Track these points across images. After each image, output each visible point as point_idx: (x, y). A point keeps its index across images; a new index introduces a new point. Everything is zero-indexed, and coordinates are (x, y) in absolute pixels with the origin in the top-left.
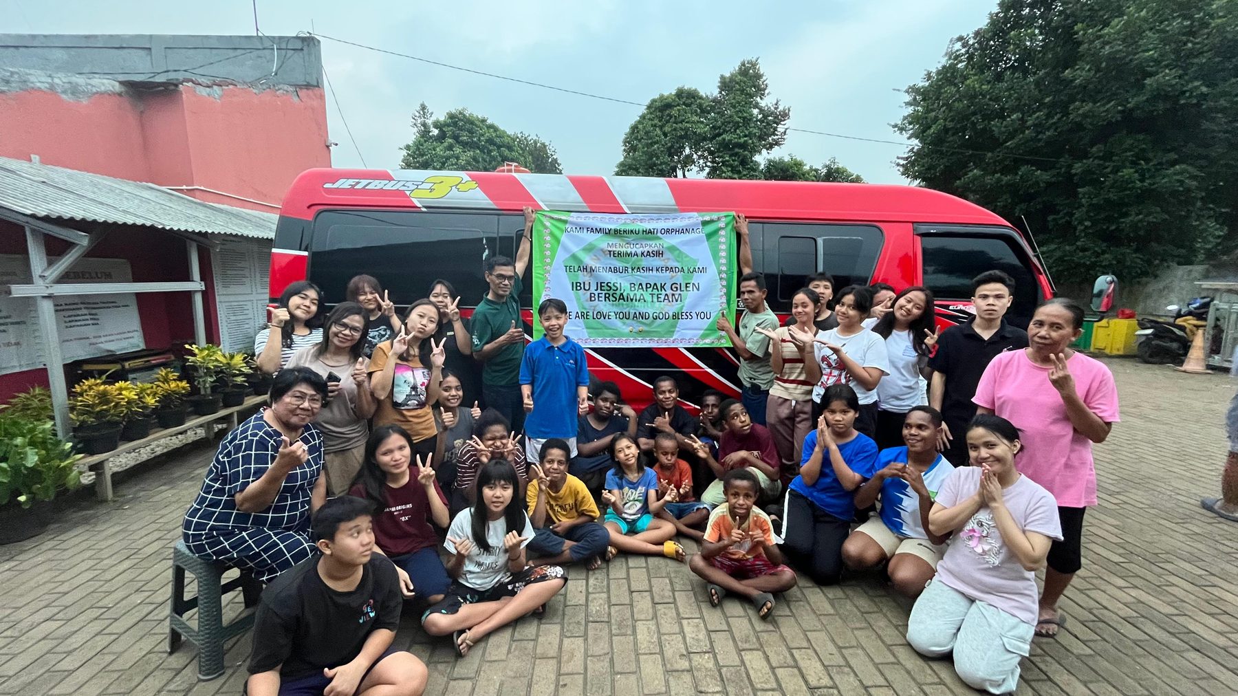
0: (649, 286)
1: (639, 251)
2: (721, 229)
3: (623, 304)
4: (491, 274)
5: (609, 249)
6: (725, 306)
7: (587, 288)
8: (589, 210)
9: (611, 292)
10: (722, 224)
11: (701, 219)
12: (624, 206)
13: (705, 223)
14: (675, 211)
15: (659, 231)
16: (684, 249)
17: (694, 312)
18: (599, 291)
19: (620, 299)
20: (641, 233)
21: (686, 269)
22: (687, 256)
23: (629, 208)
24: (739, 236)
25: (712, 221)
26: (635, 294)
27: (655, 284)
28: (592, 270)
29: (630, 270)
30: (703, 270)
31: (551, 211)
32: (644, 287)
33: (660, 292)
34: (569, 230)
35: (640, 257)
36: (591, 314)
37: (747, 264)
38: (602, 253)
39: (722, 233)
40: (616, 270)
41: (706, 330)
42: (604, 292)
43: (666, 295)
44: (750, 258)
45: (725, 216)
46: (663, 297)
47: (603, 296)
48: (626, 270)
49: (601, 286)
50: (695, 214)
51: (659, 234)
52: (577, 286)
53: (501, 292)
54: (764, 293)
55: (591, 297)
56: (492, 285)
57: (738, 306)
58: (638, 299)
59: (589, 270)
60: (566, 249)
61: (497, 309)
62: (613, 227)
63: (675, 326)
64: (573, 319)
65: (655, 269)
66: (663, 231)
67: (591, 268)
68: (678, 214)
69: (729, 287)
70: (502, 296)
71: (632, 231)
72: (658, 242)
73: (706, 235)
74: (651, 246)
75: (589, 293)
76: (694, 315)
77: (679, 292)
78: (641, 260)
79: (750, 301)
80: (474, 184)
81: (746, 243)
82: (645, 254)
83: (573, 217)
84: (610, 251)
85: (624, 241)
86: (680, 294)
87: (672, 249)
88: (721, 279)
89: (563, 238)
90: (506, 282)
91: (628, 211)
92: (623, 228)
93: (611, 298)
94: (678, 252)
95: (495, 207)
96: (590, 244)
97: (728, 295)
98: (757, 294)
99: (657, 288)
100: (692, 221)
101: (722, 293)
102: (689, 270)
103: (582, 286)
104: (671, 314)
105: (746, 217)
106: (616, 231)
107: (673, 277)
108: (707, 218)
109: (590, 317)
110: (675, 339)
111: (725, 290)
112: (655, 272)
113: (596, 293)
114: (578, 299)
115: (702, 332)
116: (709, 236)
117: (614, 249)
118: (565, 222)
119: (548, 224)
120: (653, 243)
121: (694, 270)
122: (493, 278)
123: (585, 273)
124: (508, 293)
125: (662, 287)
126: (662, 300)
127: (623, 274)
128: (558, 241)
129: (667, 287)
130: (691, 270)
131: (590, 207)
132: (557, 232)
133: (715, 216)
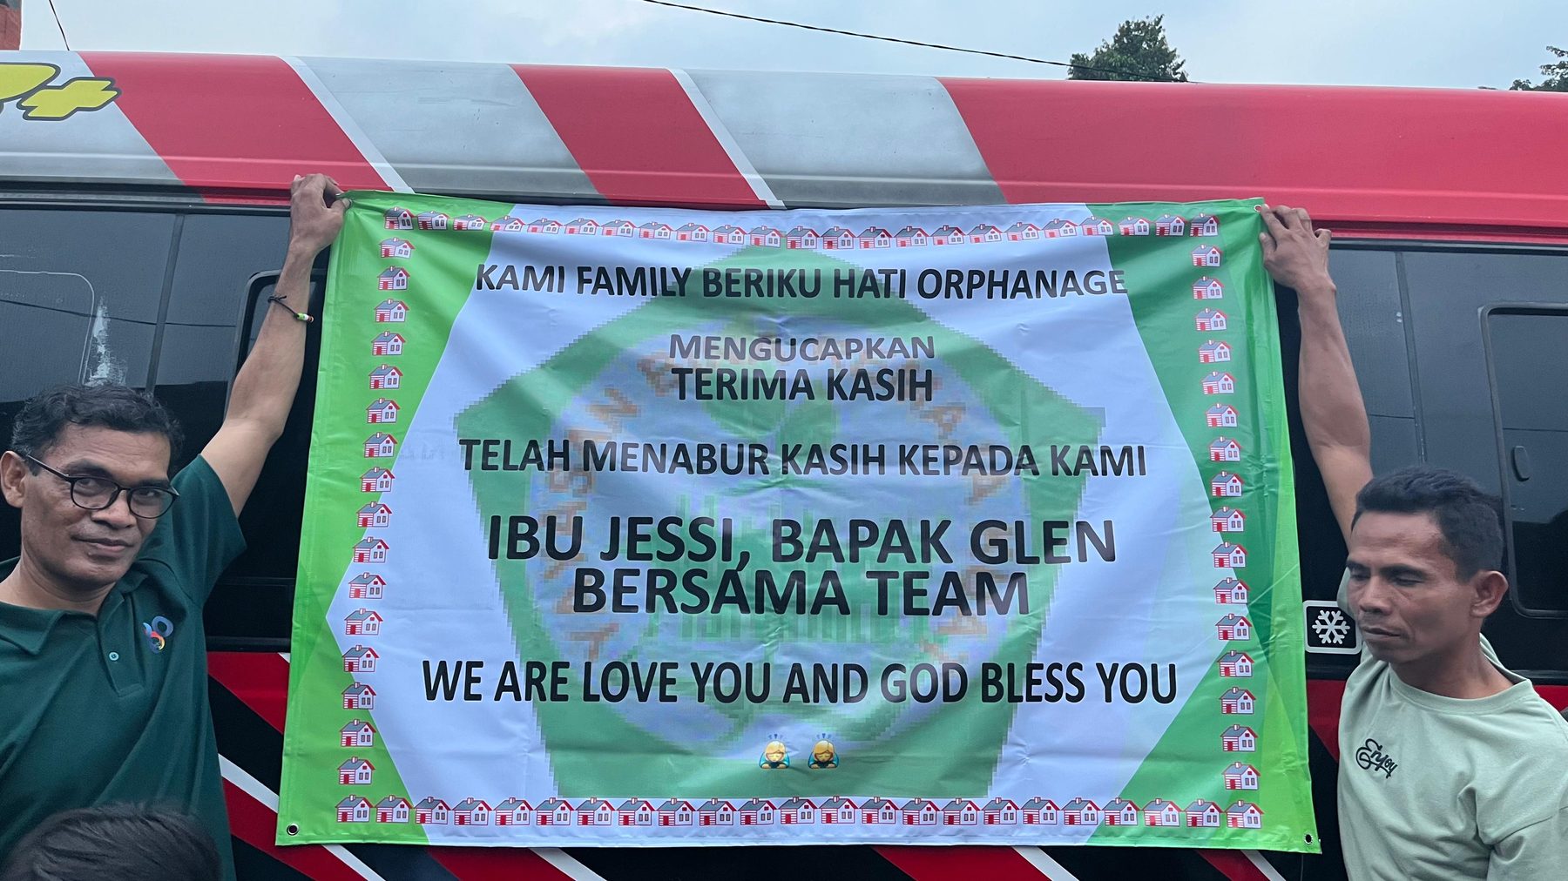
0: (864, 533)
1: (817, 372)
2: (1199, 273)
3: (735, 625)
4: (36, 468)
5: (679, 362)
6: (1246, 636)
7: (563, 543)
8: (591, 192)
9: (681, 566)
10: (1201, 251)
11: (1105, 229)
12: (753, 178)
13: (1123, 248)
14: (984, 196)
15: (912, 281)
16: (1036, 365)
17: (1089, 665)
18: (622, 561)
19: (722, 599)
20: (827, 289)
21: (1042, 454)
22: (1047, 395)
23: (776, 187)
24: (1288, 301)
25: (1157, 239)
26: (799, 576)
27: (896, 525)
28: (593, 459)
29: (774, 460)
30: (1128, 460)
31: (421, 195)
32: (843, 539)
33: (919, 566)
34: (495, 278)
35: (821, 400)
36: (575, 675)
37: (1342, 433)
38: (644, 382)
39: (1210, 290)
40: (706, 460)
41: (1152, 756)
42: (644, 567)
43: (951, 577)
44: (1357, 399)
45: (1219, 220)
46: (933, 587)
47: (640, 582)
48: (755, 458)
49: (634, 538)
50: (1081, 210)
51: (913, 298)
52: (514, 537)
53: (81, 564)
54: (1484, 588)
55: (580, 589)
56: (28, 523)
57: (1314, 639)
58: (810, 597)
59: (576, 457)
60: (474, 361)
61: (24, 653)
62: (697, 262)
63: (996, 737)
64: (488, 699)
65: (892, 454)
66: (930, 286)
67: (589, 445)
68: (999, 210)
69: (1255, 544)
70: (80, 586)
71: (784, 281)
72: (906, 333)
73: (1133, 300)
74: (872, 349)
75: (570, 568)
76: (1092, 682)
77: (1012, 565)
78: (825, 415)
79: (1396, 621)
80: (97, 92)
81: (1326, 326)
82: (847, 388)
83: (522, 224)
84: (682, 372)
85: (750, 325)
86: (1017, 577)
87: (979, 360)
88: (1217, 501)
89: (468, 314)
90: (119, 511)
91: (771, 200)
92: (743, 265)
93: (680, 595)
94: (1003, 373)
95: (171, 178)
96: (590, 340)
97: (1256, 583)
98: (1444, 590)
99: (905, 547)
100: (1064, 238)
101: (1228, 573)
102: (1057, 459)
103: (541, 535)
104: (974, 674)
105: (1317, 224)
106: (710, 277)
107: (979, 493)
108: (1137, 222)
109: (573, 689)
110: (997, 805)
111: (1236, 558)
112: (892, 470)
113: (608, 569)
114: (514, 600)
115: (1131, 767)
116: (1144, 305)
117: (702, 363)
118: (480, 242)
119: (402, 255)
120: (885, 335)
121: (1085, 462)
122: (46, 483)
123: (560, 474)
124: (118, 569)
125: (931, 539)
126: (928, 602)
127: (744, 480)
128: (440, 325)
129: (956, 539)
130: (1071, 460)
131: (595, 180)
132: (438, 289)
133: (1170, 215)
